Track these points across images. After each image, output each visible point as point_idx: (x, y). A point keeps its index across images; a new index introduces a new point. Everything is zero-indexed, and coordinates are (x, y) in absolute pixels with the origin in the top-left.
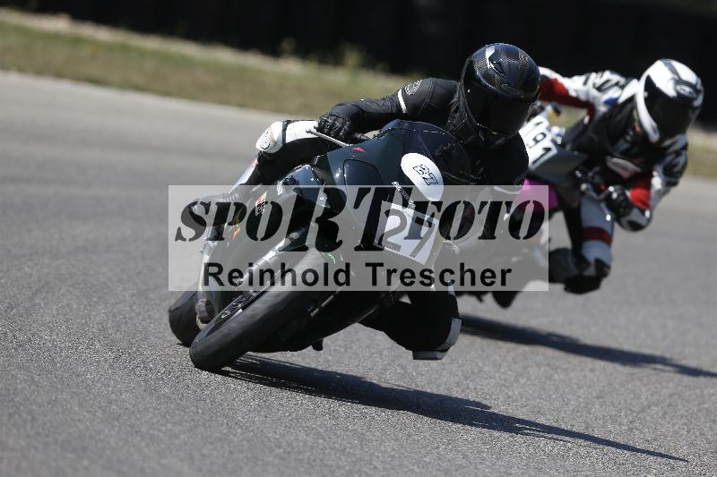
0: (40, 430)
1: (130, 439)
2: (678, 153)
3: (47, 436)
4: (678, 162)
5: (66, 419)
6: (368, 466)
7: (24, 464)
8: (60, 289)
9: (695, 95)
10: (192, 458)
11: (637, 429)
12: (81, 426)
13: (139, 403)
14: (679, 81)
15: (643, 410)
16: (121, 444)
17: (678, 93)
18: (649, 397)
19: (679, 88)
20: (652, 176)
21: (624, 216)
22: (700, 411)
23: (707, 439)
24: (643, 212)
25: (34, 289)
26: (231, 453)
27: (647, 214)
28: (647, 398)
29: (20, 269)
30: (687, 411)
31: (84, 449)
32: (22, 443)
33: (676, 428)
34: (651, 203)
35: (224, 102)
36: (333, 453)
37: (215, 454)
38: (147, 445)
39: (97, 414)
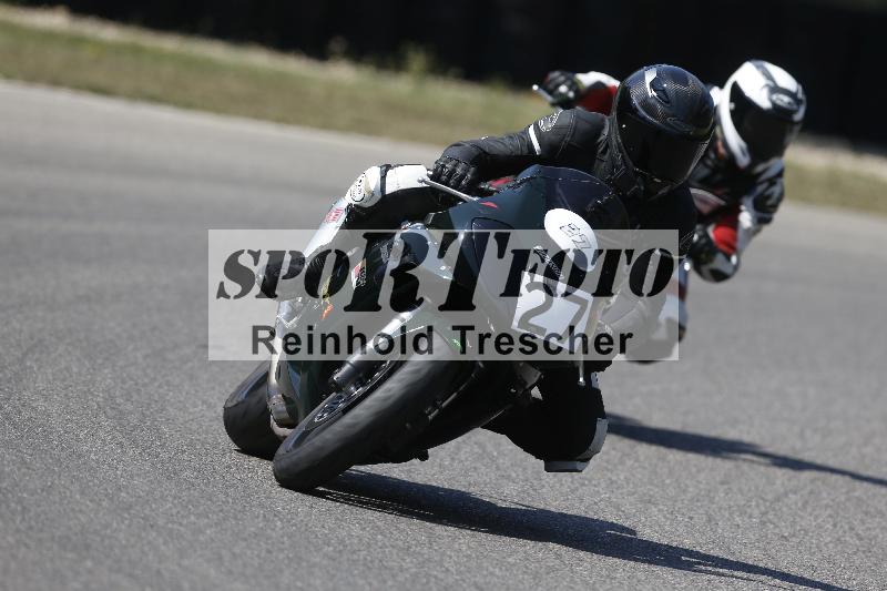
0: (33, 523)
1: (143, 534)
2: (772, 182)
3: (41, 531)
4: (773, 193)
5: (65, 510)
6: (438, 568)
7: (13, 565)
8: (57, 349)
9: (795, 107)
10: (220, 558)
11: (771, 523)
12: (83, 519)
13: (155, 490)
14: (775, 89)
15: (778, 499)
16: (133, 540)
17: (774, 104)
18: (786, 483)
19: (774, 97)
20: (740, 211)
21: (705, 263)
22: (848, 499)
23: (857, 535)
24: (728, 258)
25: (25, 349)
26: (269, 552)
27: (734, 259)
28: (783, 484)
29: (7, 323)
30: (833, 500)
31: (87, 547)
32: (11, 539)
33: (819, 521)
34: (739, 245)
35: (259, 116)
36: (395, 551)
37: (249, 552)
38: (165, 543)
39: (104, 503)
